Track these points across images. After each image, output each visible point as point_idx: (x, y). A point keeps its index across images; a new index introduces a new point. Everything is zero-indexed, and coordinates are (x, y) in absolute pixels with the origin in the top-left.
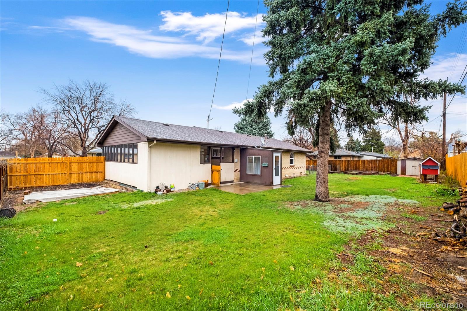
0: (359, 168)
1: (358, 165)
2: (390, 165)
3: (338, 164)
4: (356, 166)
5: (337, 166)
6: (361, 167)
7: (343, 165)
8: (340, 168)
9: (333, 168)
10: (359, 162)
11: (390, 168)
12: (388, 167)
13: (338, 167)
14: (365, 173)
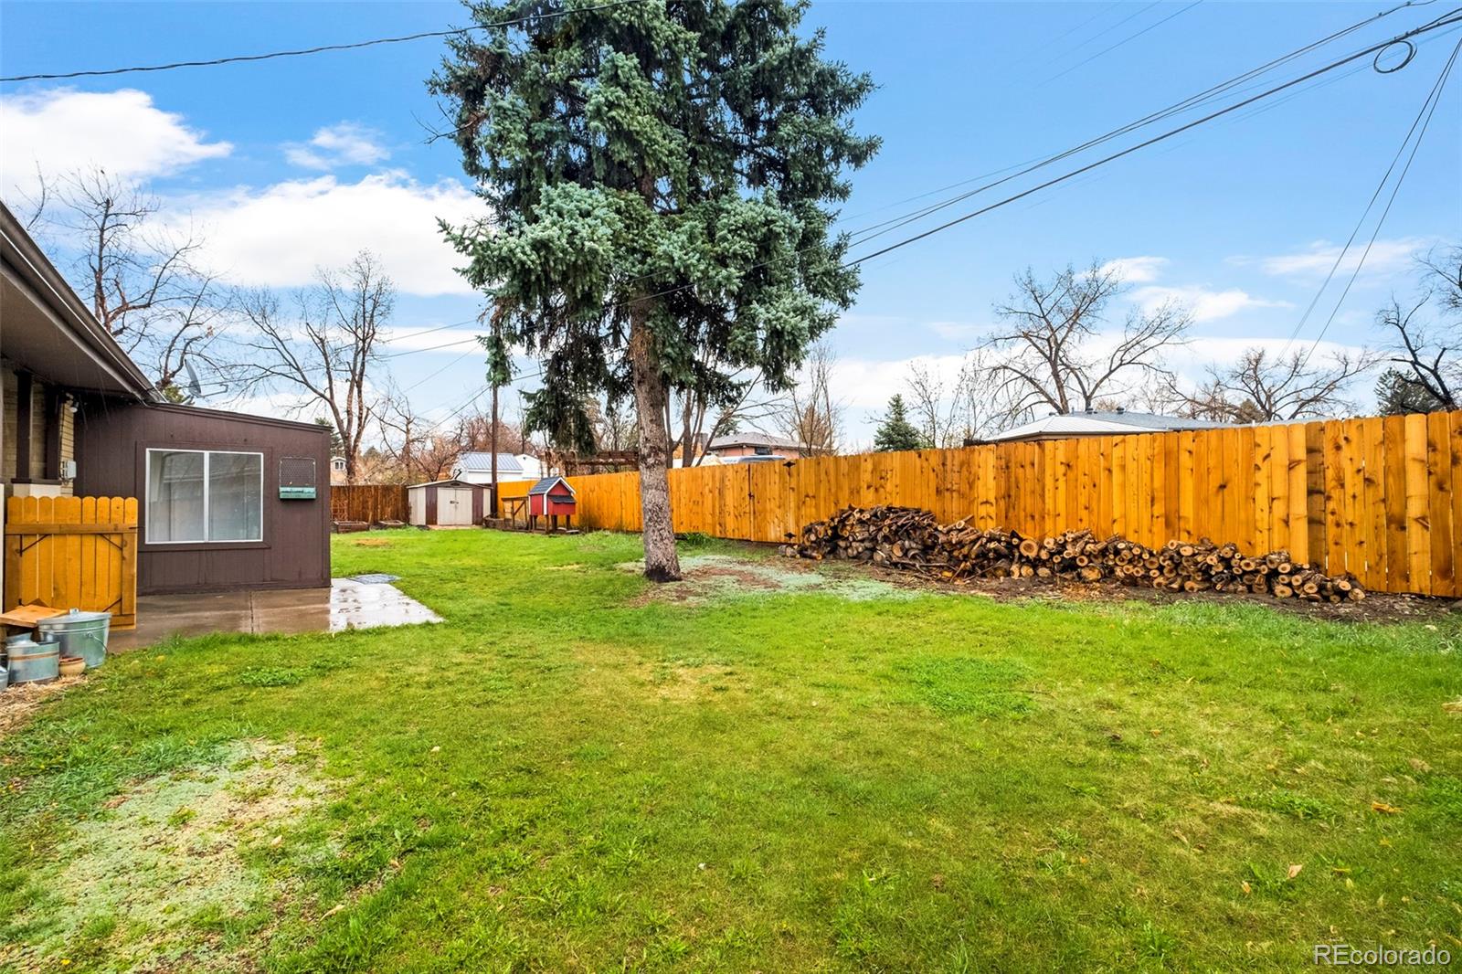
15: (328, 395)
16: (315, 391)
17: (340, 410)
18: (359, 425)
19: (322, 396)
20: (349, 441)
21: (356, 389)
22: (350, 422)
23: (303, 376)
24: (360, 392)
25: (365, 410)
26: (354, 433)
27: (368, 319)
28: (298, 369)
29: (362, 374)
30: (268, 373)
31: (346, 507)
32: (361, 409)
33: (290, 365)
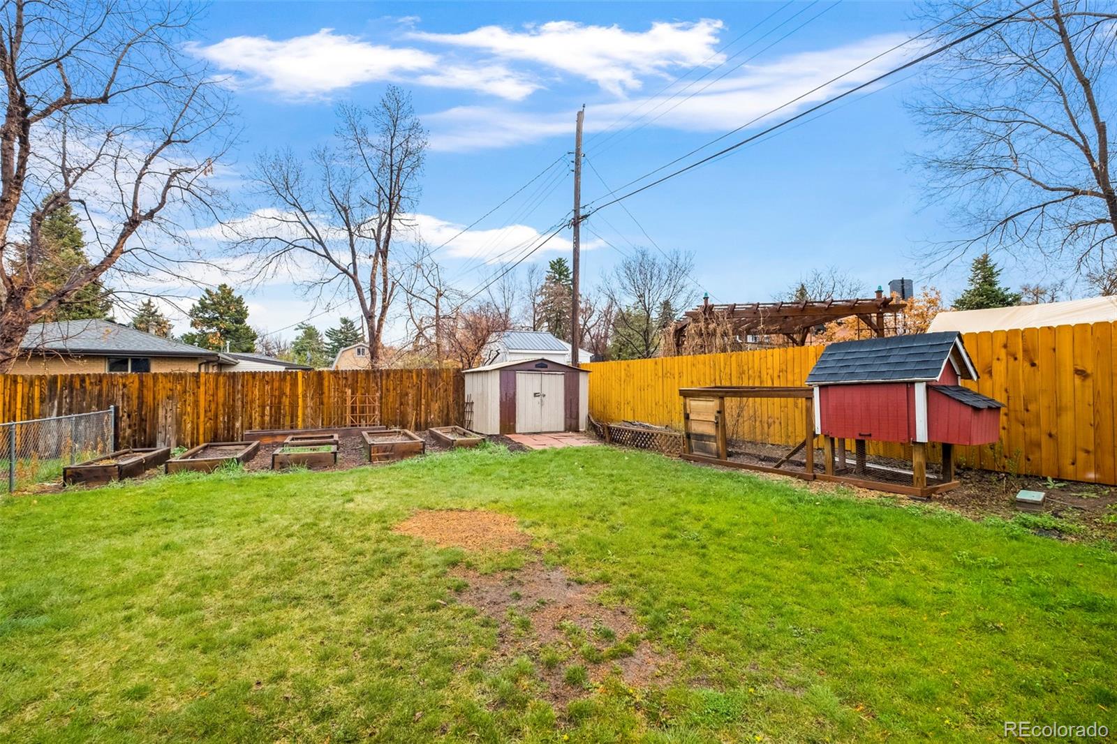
0: (294, 416)
1: (286, 401)
2: (426, 393)
3: (161, 395)
4: (277, 408)
5: (155, 410)
6: (305, 407)
7: (196, 403)
8: (179, 423)
9: (124, 423)
10: (294, 384)
11: (428, 405)
12: (418, 404)
13: (165, 417)
14: (384, 448)
15: (351, 271)
16: (338, 266)
17: (363, 285)
18: (384, 300)
19: (345, 271)
20: (373, 321)
21: (380, 260)
22: (373, 301)
23: (326, 250)
24: (384, 263)
25: (390, 285)
26: (378, 313)
27: (396, 172)
28: (321, 243)
29: (387, 241)
30: (291, 247)
31: (377, 404)
32: (385, 282)
33: (313, 238)
